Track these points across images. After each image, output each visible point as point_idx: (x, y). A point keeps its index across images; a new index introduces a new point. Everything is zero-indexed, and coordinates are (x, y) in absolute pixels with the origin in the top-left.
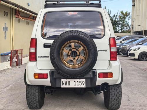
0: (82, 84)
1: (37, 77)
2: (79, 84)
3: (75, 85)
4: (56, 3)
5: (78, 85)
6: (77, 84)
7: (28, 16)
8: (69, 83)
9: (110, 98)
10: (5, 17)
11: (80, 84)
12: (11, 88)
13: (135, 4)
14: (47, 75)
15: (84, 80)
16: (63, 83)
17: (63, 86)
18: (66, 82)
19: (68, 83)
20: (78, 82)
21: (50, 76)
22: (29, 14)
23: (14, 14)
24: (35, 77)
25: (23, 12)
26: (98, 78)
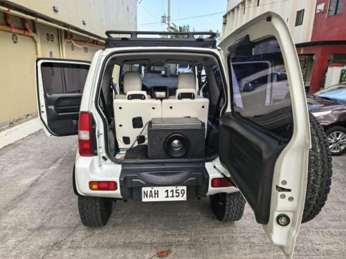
0: (181, 195)
1: (95, 186)
2: (175, 194)
3: (168, 197)
4: (128, 36)
5: (173, 196)
6: (170, 194)
7: (86, 40)
8: (157, 193)
9: (227, 210)
10: (50, 42)
11: (177, 194)
12: (62, 163)
13: (226, 21)
14: (115, 183)
15: (185, 188)
16: (145, 193)
17: (145, 200)
18: (151, 191)
19: (155, 194)
20: (172, 191)
21: (121, 187)
22: (87, 37)
23: (63, 38)
24: (91, 188)
25: (77, 35)
26: (210, 188)
